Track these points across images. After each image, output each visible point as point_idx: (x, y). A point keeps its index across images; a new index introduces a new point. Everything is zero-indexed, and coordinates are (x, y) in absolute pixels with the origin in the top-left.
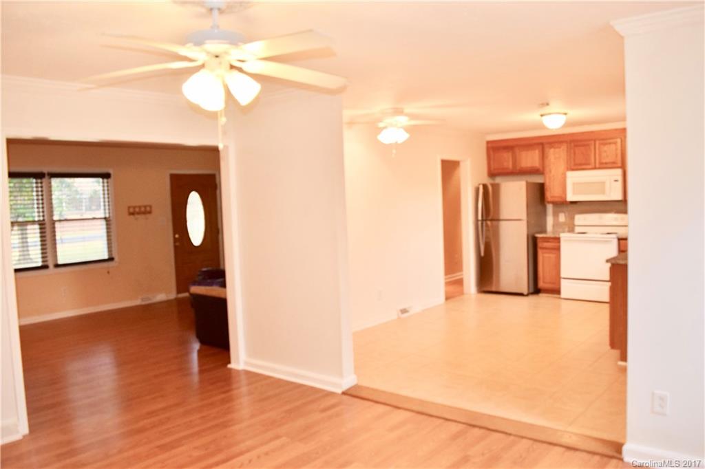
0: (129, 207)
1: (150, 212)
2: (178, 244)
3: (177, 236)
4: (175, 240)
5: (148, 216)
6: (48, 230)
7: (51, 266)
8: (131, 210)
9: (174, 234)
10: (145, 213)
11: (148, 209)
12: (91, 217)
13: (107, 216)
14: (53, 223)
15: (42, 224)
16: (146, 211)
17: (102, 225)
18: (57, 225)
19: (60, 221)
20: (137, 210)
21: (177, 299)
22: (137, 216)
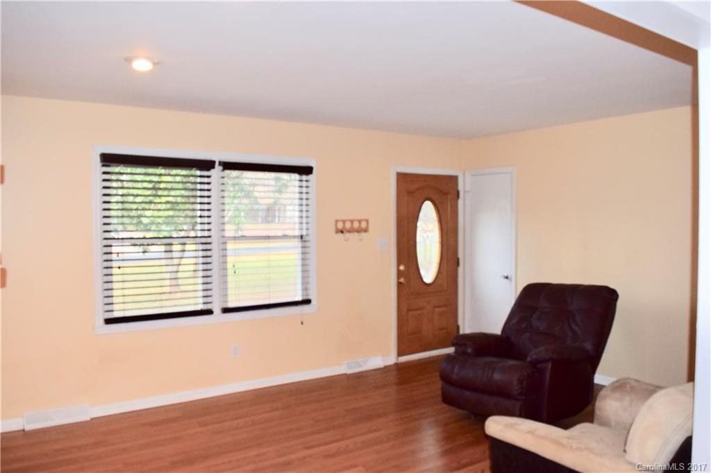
0: (337, 221)
1: (366, 230)
2: (402, 280)
3: (402, 268)
4: (400, 274)
5: (363, 234)
6: (215, 253)
7: (217, 310)
8: (340, 226)
9: (398, 265)
10: (359, 231)
11: (364, 225)
12: (280, 233)
13: (304, 233)
14: (224, 241)
15: (206, 243)
16: (360, 228)
17: (295, 248)
18: (231, 246)
19: (235, 238)
20: (348, 225)
21: (396, 364)
22: (347, 235)
